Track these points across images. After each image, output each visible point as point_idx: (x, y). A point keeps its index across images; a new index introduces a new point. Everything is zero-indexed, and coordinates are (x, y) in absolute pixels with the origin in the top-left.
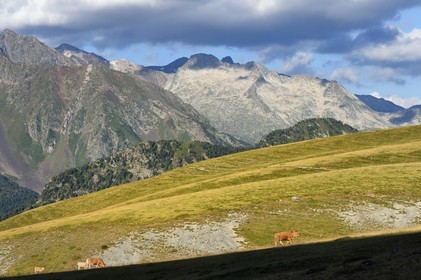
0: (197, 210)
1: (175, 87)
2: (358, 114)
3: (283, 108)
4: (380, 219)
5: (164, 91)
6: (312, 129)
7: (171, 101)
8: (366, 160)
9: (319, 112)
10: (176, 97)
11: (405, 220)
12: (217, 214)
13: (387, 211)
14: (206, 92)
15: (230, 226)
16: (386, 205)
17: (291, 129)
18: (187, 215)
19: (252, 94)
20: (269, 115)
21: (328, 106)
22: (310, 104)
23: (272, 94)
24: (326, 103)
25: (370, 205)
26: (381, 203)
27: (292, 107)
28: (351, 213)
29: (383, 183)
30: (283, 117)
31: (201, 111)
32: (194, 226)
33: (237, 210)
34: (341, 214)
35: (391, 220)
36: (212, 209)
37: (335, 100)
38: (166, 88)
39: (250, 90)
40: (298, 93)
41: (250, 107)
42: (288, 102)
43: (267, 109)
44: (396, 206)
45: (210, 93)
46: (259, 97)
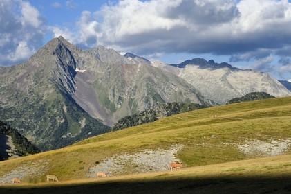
0: (154, 142)
1: (184, 75)
2: (279, 90)
3: (240, 87)
4: (263, 150)
5: (178, 77)
6: (254, 97)
7: (181, 82)
8: (264, 115)
9: (259, 89)
10: (184, 80)
11: (278, 151)
12: (165, 144)
13: (267, 145)
14: (200, 78)
15: (172, 152)
16: (267, 141)
17: (243, 97)
18: (147, 145)
19: (224, 79)
20: (233, 90)
21: (263, 86)
22: (254, 85)
23: (234, 79)
24: (263, 84)
25: (258, 141)
26: (264, 140)
27: (245, 86)
28: (246, 146)
29: (268, 128)
30: (240, 91)
31: (196, 88)
32: (151, 152)
33: (177, 143)
34: (240, 146)
35: (269, 150)
36: (162, 142)
37: (267, 83)
38: (179, 76)
39: (223, 77)
40: (248, 79)
41: (222, 86)
42: (242, 84)
43: (231, 87)
44: (273, 142)
45: (202, 78)
46: (227, 81)
